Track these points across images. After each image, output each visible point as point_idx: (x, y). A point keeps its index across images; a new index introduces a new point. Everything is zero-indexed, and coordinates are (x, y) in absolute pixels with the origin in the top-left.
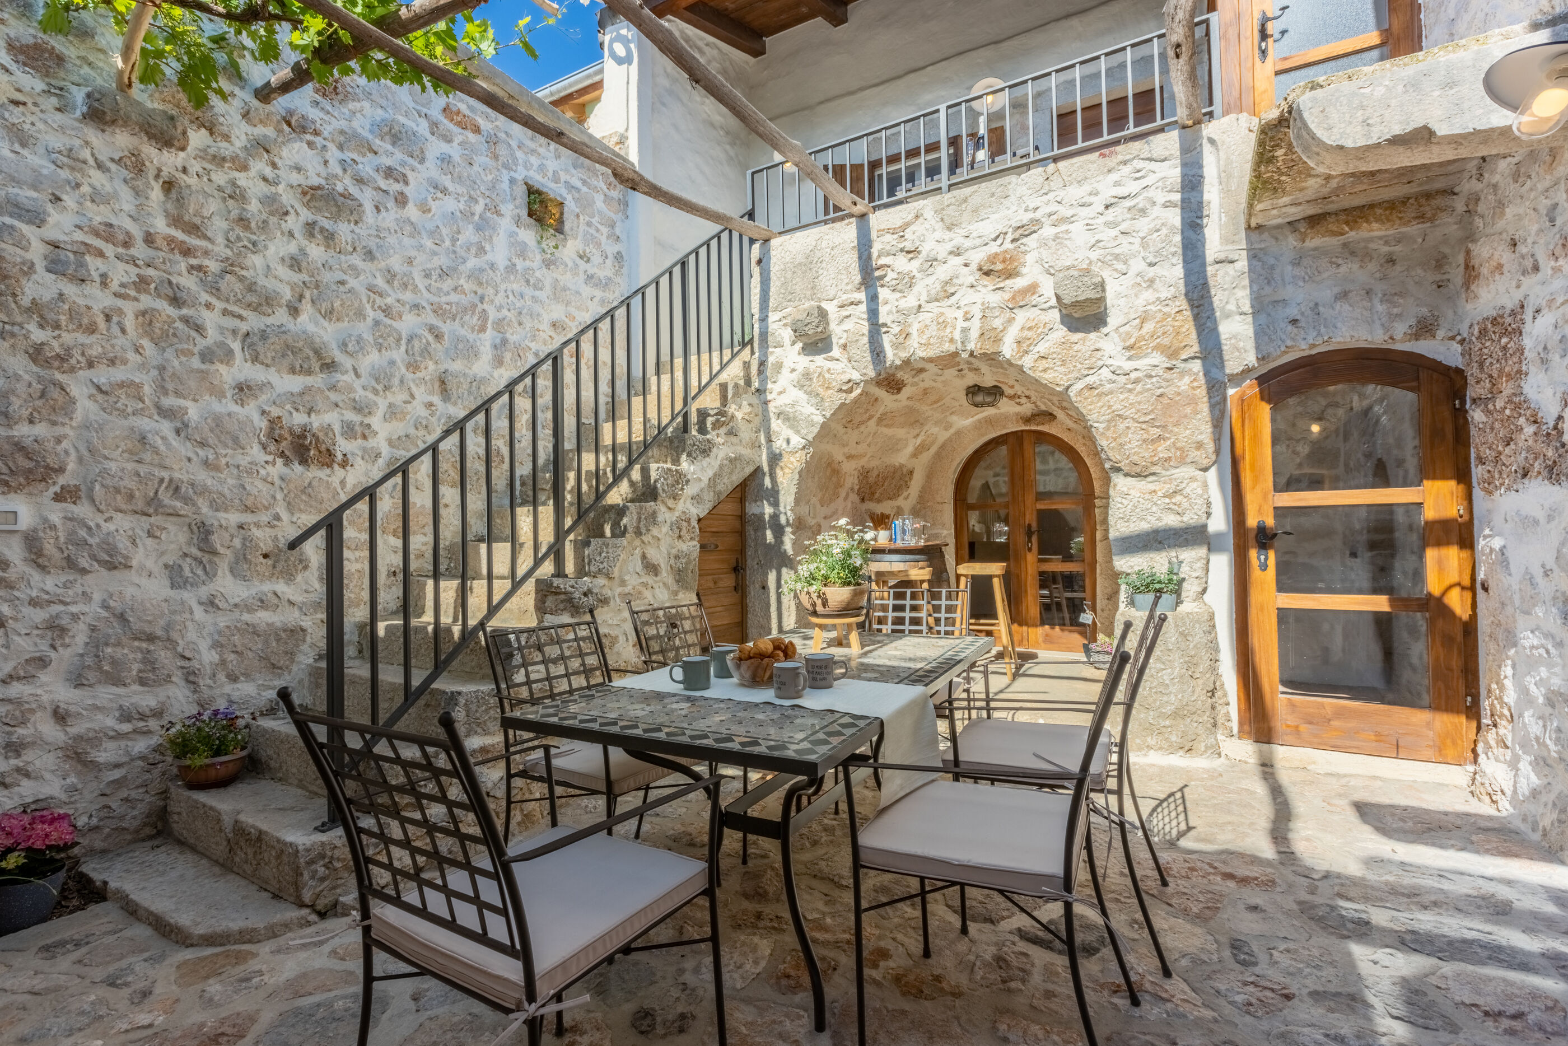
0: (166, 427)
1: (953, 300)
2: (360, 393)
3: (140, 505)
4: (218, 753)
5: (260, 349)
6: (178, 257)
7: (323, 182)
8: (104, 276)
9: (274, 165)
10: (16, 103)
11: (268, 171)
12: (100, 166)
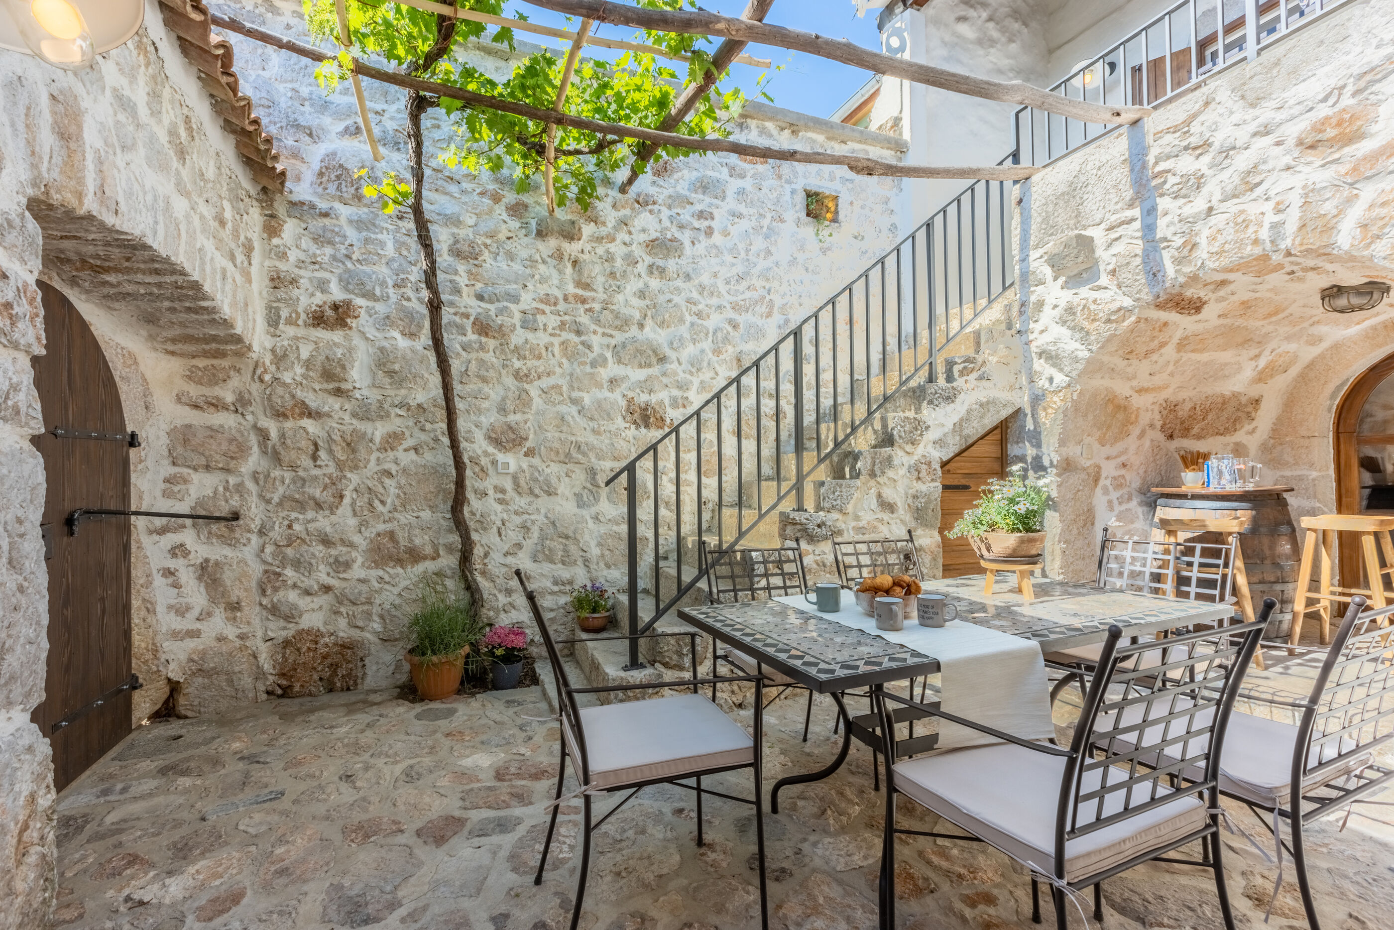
0: (574, 410)
1: (1259, 191)
2: (681, 376)
3: (562, 457)
4: (594, 610)
5: (622, 355)
6: (580, 305)
7: (658, 235)
8: (545, 325)
9: (630, 233)
10: (509, 238)
11: (627, 238)
12: (544, 262)
